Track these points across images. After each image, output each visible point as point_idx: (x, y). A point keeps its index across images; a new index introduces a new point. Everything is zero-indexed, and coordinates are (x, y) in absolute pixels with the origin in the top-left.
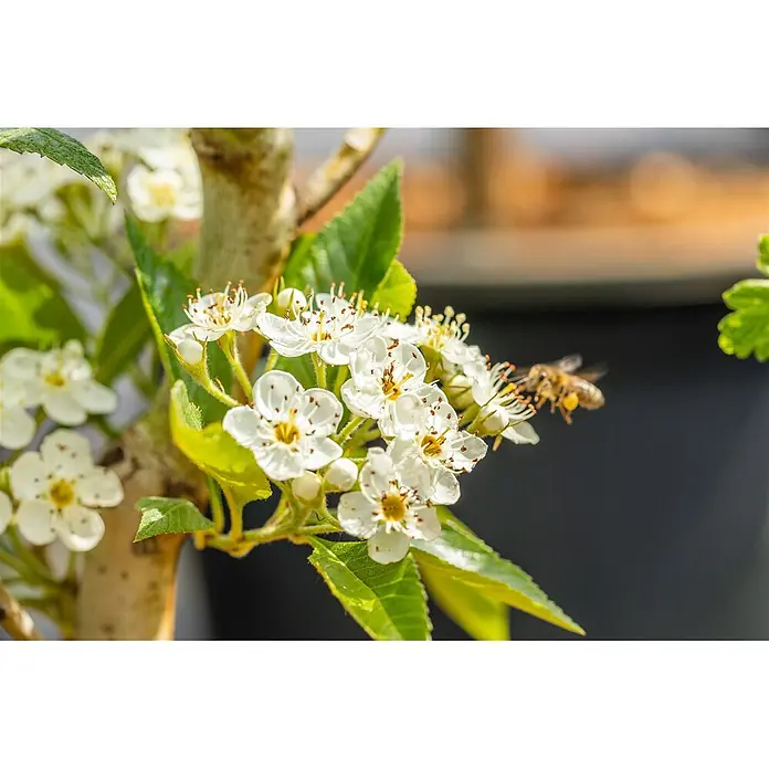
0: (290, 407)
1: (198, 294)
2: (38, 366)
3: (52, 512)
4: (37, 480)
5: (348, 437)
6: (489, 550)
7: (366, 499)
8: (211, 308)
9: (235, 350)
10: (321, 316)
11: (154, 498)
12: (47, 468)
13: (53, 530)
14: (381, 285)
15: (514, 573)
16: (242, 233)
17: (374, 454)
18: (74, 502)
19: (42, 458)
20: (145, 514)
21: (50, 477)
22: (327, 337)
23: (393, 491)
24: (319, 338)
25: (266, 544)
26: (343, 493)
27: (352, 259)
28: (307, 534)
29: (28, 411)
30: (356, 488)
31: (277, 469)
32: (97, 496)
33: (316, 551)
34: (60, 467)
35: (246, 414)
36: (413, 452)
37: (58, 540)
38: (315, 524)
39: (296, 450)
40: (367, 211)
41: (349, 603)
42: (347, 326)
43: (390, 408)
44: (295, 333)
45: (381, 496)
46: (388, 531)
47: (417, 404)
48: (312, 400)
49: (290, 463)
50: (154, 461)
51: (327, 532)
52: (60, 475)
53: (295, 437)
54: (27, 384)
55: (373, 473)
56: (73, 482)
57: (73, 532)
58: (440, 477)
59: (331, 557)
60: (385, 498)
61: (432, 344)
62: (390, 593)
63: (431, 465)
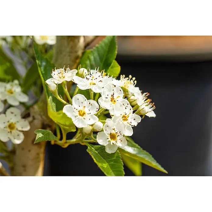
0: (83, 106)
1: (55, 69)
2: (5, 87)
3: (9, 132)
4: (4, 123)
5: (99, 114)
6: (139, 147)
7: (105, 134)
8: (59, 73)
9: (66, 86)
10: (93, 78)
11: (40, 130)
12: (7, 119)
13: (9, 138)
14: (110, 68)
15: (147, 154)
16: (68, 50)
17: (108, 121)
18: (15, 129)
19: (6, 116)
20: (37, 135)
21: (8, 122)
22: (94, 84)
23: (113, 132)
24: (92, 84)
25: (73, 144)
26: (99, 132)
27: (101, 59)
28: (86, 142)
29: (2, 101)
30: (102, 131)
31: (79, 124)
32: (22, 128)
33: (89, 148)
34: (11, 119)
35: (70, 107)
36: (120, 120)
37: (10, 141)
38: (88, 139)
39: (85, 119)
40: (106, 45)
41: (99, 165)
42: (100, 81)
43: (113, 106)
44: (84, 82)
45: (110, 133)
46: (112, 144)
47: (121, 105)
48: (90, 103)
49: (83, 122)
50: (40, 117)
51: (92, 142)
52: (11, 121)
53: (85, 115)
54: (2, 93)
55: (108, 126)
56: (15, 123)
57: (15, 138)
58: (127, 127)
59: (93, 150)
60: (111, 134)
61: (125, 86)
62: (112, 162)
63: (125, 124)
